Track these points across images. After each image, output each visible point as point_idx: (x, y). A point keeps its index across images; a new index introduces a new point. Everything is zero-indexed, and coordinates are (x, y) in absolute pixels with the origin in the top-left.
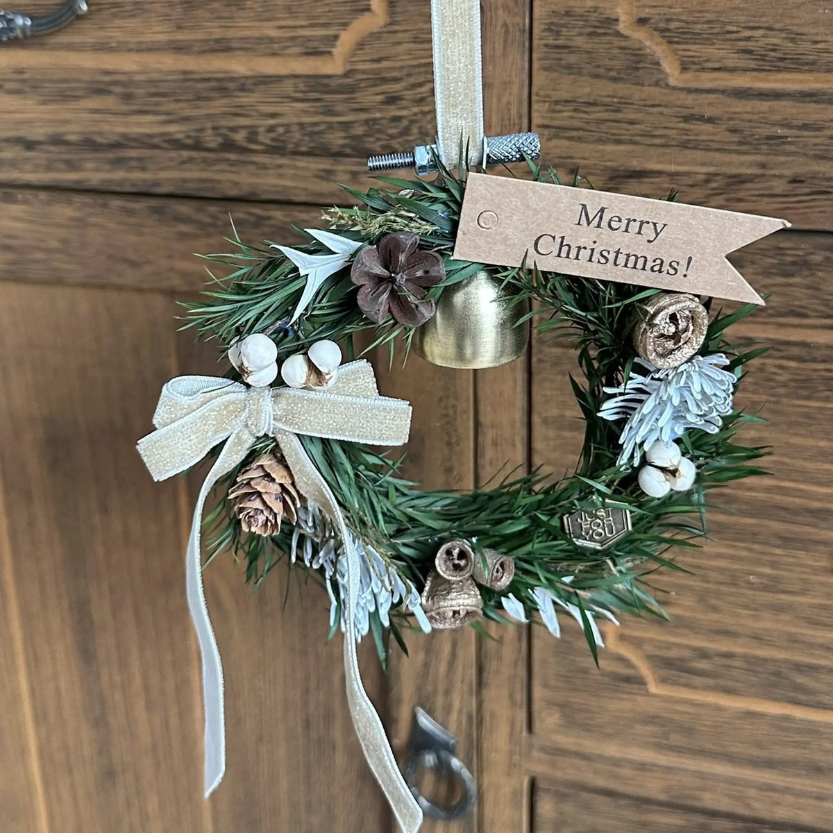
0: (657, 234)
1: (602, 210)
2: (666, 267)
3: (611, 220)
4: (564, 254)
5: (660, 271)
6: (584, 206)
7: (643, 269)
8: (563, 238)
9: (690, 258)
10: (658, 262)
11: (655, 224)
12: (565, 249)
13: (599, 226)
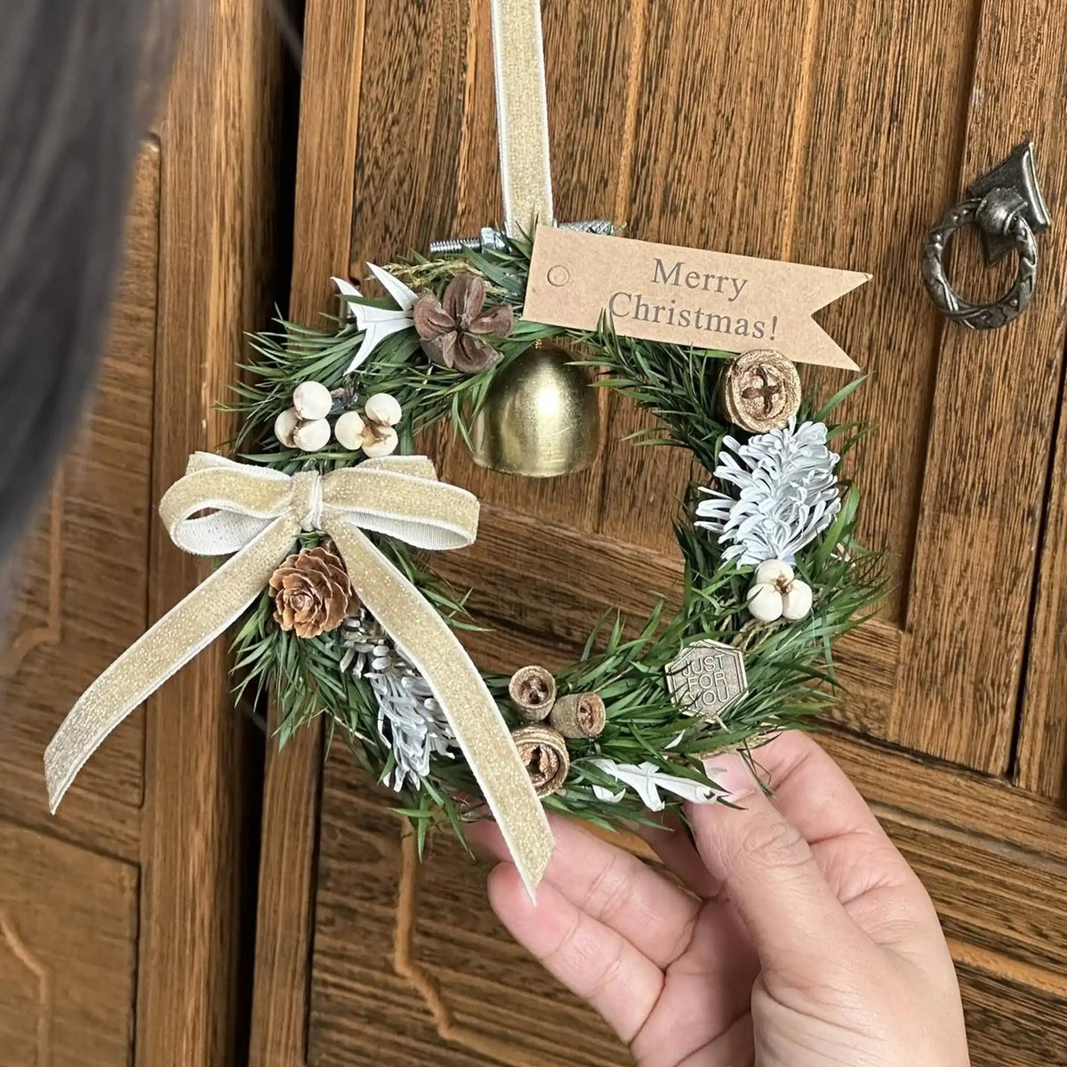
0: (738, 292)
1: (679, 265)
2: (751, 330)
3: (688, 277)
4: (641, 315)
5: (745, 334)
6: (659, 262)
7: (728, 331)
8: (639, 297)
9: (775, 319)
10: (742, 323)
11: (734, 280)
12: (642, 309)
13: (676, 283)
